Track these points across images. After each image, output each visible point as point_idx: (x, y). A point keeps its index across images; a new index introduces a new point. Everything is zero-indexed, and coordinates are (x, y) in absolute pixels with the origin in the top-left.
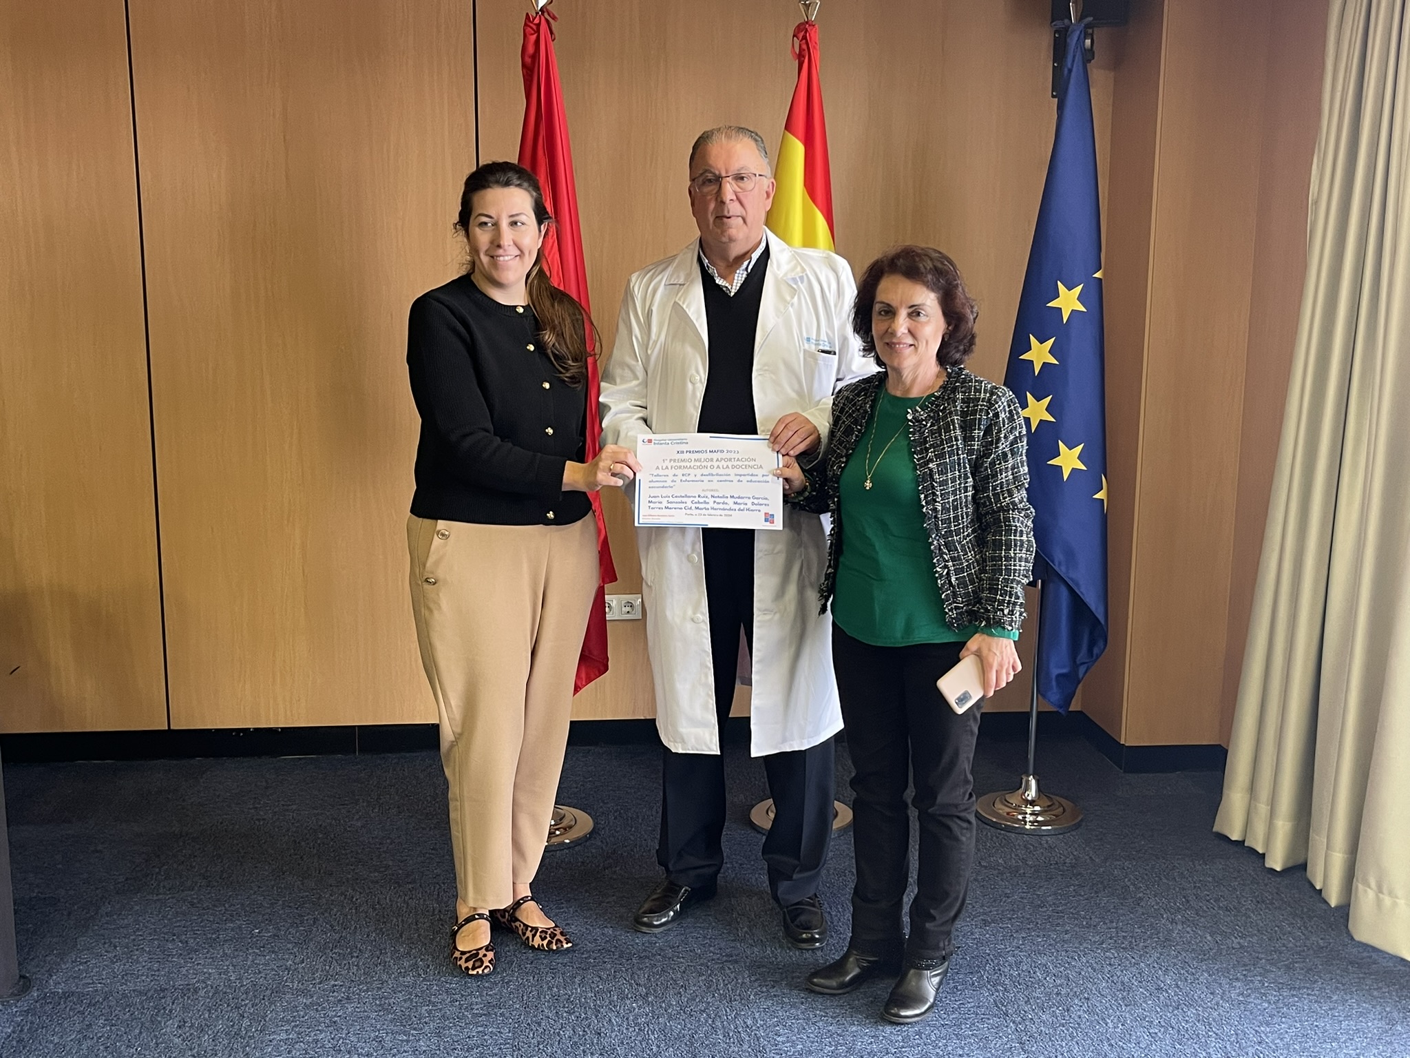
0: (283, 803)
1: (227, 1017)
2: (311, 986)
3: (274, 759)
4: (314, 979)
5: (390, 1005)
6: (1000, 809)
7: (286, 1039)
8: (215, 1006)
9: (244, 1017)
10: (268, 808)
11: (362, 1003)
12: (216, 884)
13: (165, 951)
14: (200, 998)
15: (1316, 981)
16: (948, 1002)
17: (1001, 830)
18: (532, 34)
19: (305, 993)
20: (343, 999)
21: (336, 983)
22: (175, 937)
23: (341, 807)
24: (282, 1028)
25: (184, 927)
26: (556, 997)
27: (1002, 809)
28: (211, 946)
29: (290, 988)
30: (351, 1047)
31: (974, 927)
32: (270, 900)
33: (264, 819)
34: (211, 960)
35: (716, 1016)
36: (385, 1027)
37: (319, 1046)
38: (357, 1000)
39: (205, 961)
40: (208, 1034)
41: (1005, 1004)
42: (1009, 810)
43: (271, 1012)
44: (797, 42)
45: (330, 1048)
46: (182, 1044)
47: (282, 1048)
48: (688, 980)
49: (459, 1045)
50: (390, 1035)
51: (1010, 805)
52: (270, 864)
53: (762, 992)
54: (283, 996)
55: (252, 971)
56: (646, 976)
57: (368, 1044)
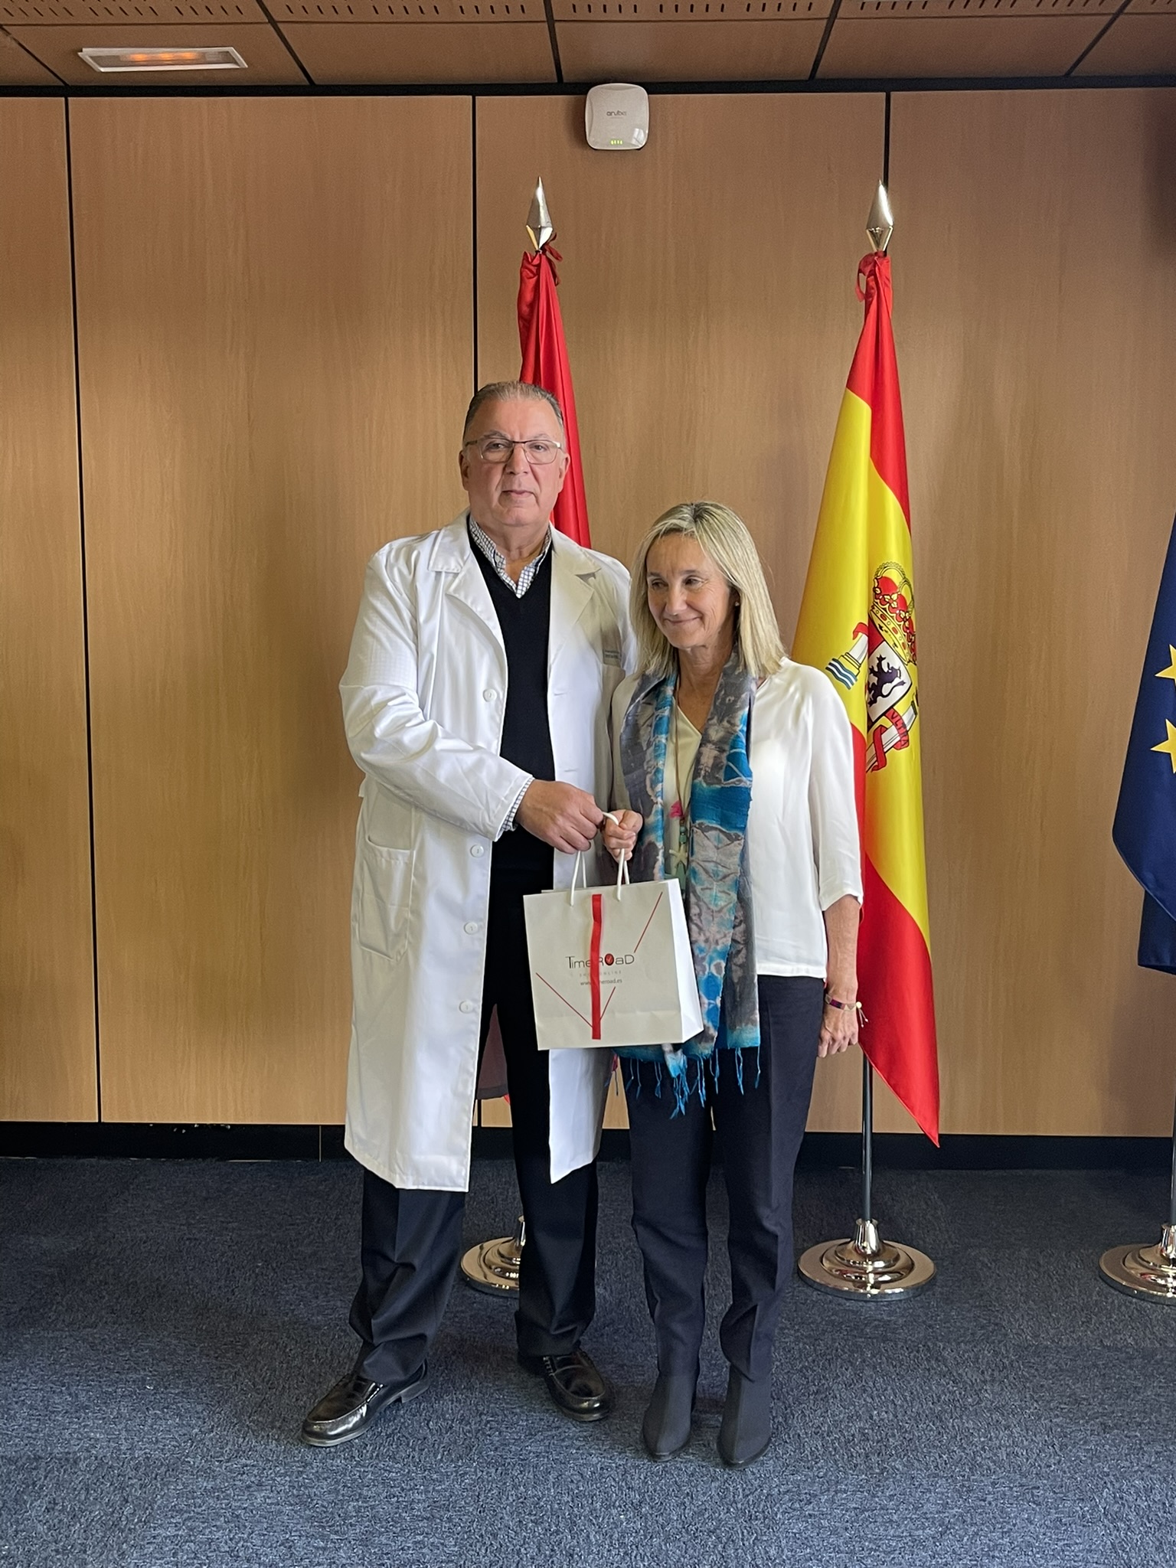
0: (223, 1220)
1: (107, 1500)
2: (217, 1463)
3: (221, 1163)
4: (222, 1455)
5: (309, 1496)
6: (1132, 1268)
7: (174, 1536)
8: (95, 1484)
9: (127, 1502)
10: (202, 1226)
11: (276, 1492)
12: (124, 1321)
13: (48, 1405)
14: (79, 1473)
16: (1047, 1540)
17: (1133, 1297)
18: (531, 278)
19: (208, 1473)
20: (253, 1485)
21: (248, 1462)
22: (64, 1388)
23: (292, 1227)
24: (172, 1520)
25: (77, 1376)
26: (521, 1500)
27: (1135, 1269)
28: (105, 1403)
29: (191, 1467)
30: (252, 1553)
31: (1089, 1432)
32: (186, 1345)
33: (195, 1239)
34: (101, 1422)
35: (728, 1539)
36: (299, 1526)
37: (212, 1549)
38: (269, 1487)
39: (94, 1423)
40: (80, 1522)
41: (1128, 1549)
42: (1144, 1270)
43: (162, 1497)
44: (863, 278)
45: (226, 1552)
46: (46, 1534)
47: (167, 1549)
48: (696, 1486)
49: (388, 1559)
50: (304, 1538)
51: (1145, 1263)
52: (193, 1297)
53: (794, 1510)
54: (180, 1476)
55: (149, 1439)
56: (642, 1477)
57: (274, 1551)
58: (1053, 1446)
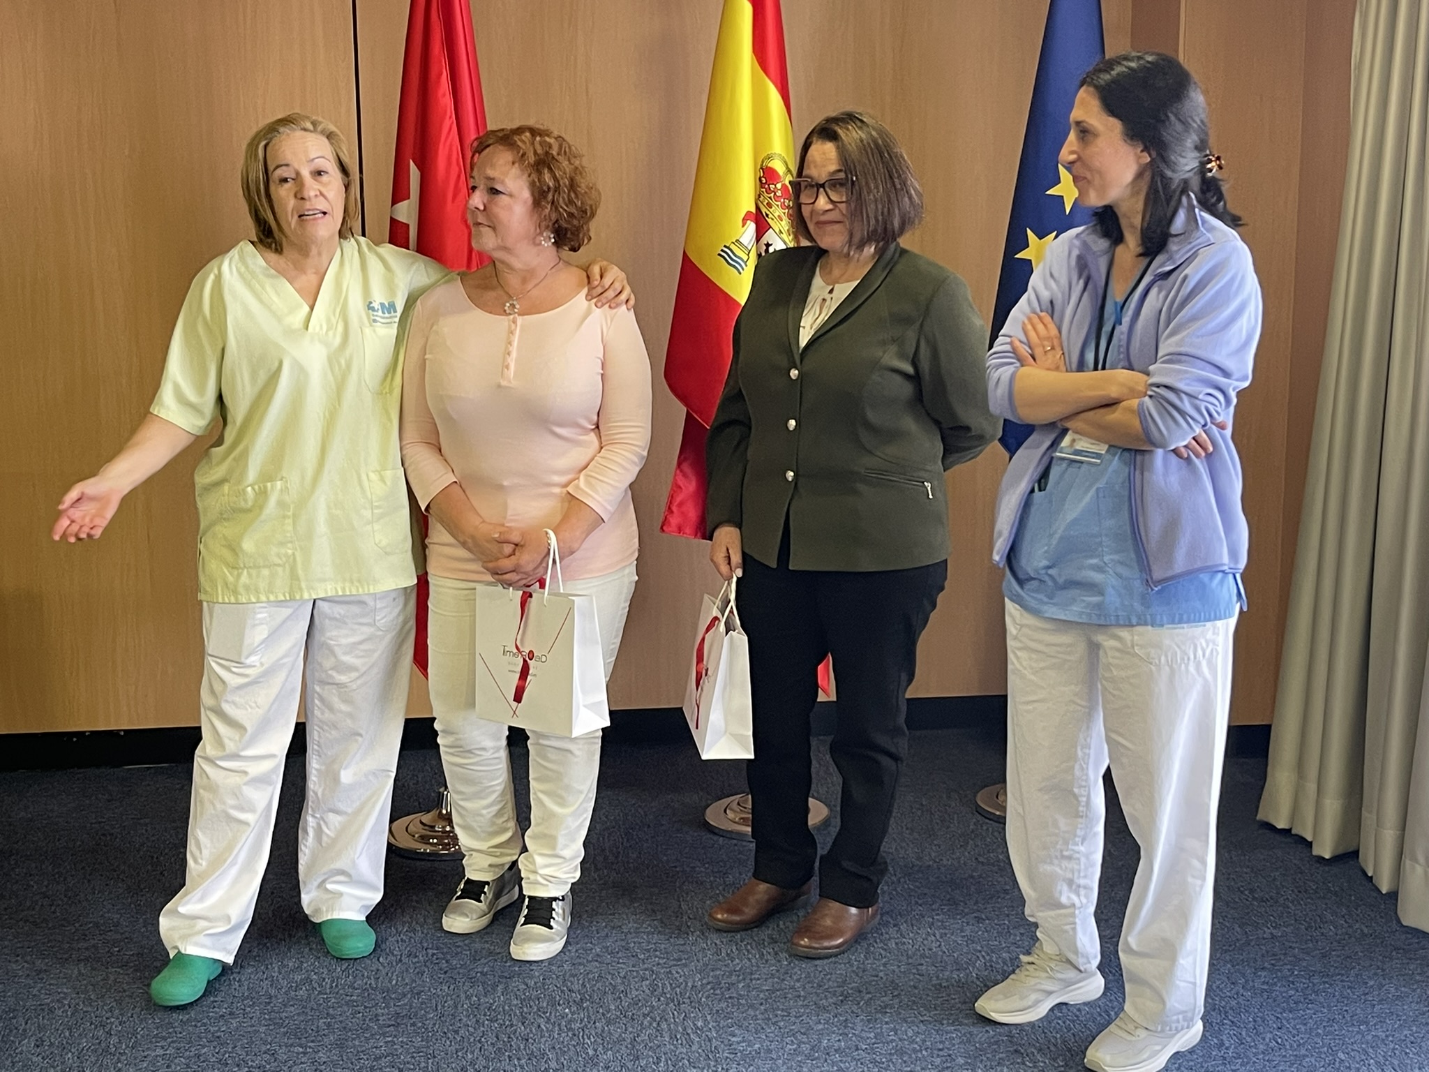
0: (132, 816)
1: (91, 1035)
3: (115, 770)
5: (281, 1019)
7: (164, 1055)
8: (76, 1024)
9: (111, 1035)
10: (114, 823)
11: (248, 1018)
12: (60, 903)
13: (8, 972)
14: (57, 1018)
15: (1354, 968)
24: (157, 1044)
31: (965, 924)
33: (112, 834)
37: (202, 1060)
38: (241, 1015)
39: (58, 982)
40: (70, 1051)
43: (143, 1029)
45: (214, 1060)
46: (42, 1061)
47: (159, 1064)
50: (284, 1047)
53: (716, 995)
54: (154, 1013)
55: (115, 988)
56: (581, 982)
57: (259, 1056)
58: (935, 936)
